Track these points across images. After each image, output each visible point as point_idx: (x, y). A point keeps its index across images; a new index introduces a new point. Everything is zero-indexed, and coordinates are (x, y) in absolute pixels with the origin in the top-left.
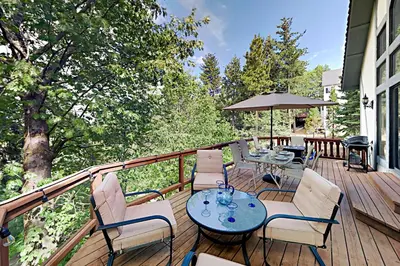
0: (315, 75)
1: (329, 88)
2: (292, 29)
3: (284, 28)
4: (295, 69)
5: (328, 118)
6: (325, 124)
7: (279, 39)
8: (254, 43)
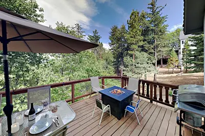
0: (175, 34)
1: (184, 41)
2: (157, 5)
3: (152, 5)
4: (159, 29)
5: (183, 59)
6: (181, 63)
7: (150, 11)
8: (132, 14)
